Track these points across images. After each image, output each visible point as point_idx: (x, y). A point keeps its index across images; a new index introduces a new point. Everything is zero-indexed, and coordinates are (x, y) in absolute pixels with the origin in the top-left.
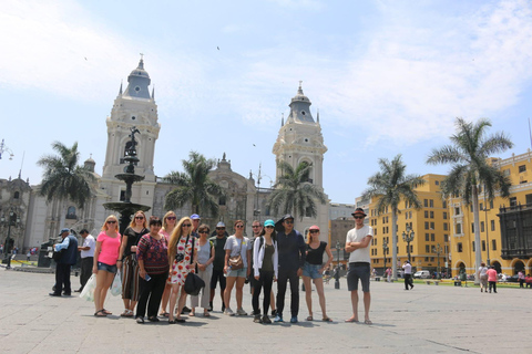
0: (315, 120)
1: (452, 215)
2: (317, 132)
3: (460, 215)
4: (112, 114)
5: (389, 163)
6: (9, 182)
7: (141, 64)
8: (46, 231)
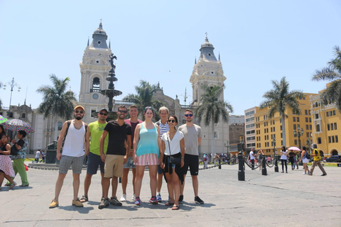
0: (218, 59)
1: (314, 120)
2: (219, 67)
3: (319, 119)
4: (83, 60)
5: (279, 83)
6: (19, 107)
7: (101, 26)
8: (44, 139)
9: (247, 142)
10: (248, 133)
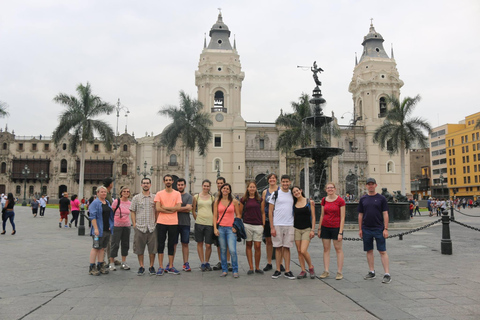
9: (434, 177)
10: (435, 163)
